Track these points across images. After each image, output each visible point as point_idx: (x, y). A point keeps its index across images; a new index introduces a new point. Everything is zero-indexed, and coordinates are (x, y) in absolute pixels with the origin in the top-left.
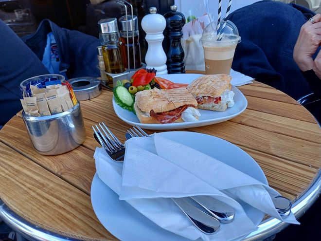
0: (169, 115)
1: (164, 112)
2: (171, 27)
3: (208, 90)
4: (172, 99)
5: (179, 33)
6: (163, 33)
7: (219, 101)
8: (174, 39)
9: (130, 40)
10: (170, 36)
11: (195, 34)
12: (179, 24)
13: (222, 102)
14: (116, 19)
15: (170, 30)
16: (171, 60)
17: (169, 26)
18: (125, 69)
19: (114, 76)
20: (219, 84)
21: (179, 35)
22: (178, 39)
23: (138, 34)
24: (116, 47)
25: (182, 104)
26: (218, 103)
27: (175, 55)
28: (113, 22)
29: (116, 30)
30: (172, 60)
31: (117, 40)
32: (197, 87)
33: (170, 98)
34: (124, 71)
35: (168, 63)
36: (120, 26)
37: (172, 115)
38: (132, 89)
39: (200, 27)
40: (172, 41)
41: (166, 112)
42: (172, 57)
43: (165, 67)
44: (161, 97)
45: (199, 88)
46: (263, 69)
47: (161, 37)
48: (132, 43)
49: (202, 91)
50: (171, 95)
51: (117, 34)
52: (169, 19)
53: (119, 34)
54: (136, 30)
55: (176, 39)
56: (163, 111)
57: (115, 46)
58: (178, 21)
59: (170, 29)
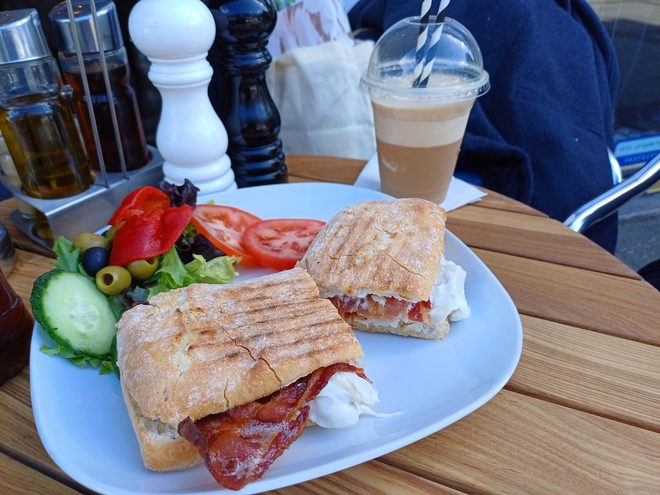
0: (260, 419)
1: (236, 408)
2: (232, 38)
3: (385, 273)
4: (265, 342)
5: (258, 55)
6: (208, 59)
7: (423, 310)
8: (245, 76)
9: (96, 81)
10: (231, 67)
11: (298, 43)
12: (256, 27)
13: (433, 312)
14: (34, 13)
15: (230, 48)
16: (240, 139)
17: (226, 34)
18: (93, 173)
19: (52, 208)
20: (414, 243)
21: (260, 61)
22: (257, 75)
23: (126, 61)
24: (49, 111)
25: (305, 367)
26: (420, 318)
27: (252, 124)
28: (25, 21)
29: (40, 51)
30: (246, 139)
31: (51, 82)
32: (343, 261)
33: (255, 337)
34: (87, 183)
35: (232, 151)
36: (52, 37)
37: (273, 421)
38: (108, 279)
39: (309, 26)
40: (238, 81)
41: (246, 406)
42: (243, 132)
43: (226, 161)
44: (221, 337)
45: (351, 264)
46: (477, 138)
47: (204, 72)
48: (104, 91)
49: (364, 277)
50: (258, 317)
51: (46, 66)
52: (224, 11)
53: (53, 63)
54: (115, 47)
55: (252, 76)
56: (231, 405)
57: (45, 107)
58: (254, 16)
59: (231, 43)
